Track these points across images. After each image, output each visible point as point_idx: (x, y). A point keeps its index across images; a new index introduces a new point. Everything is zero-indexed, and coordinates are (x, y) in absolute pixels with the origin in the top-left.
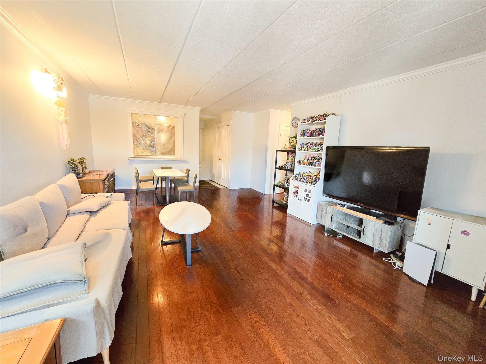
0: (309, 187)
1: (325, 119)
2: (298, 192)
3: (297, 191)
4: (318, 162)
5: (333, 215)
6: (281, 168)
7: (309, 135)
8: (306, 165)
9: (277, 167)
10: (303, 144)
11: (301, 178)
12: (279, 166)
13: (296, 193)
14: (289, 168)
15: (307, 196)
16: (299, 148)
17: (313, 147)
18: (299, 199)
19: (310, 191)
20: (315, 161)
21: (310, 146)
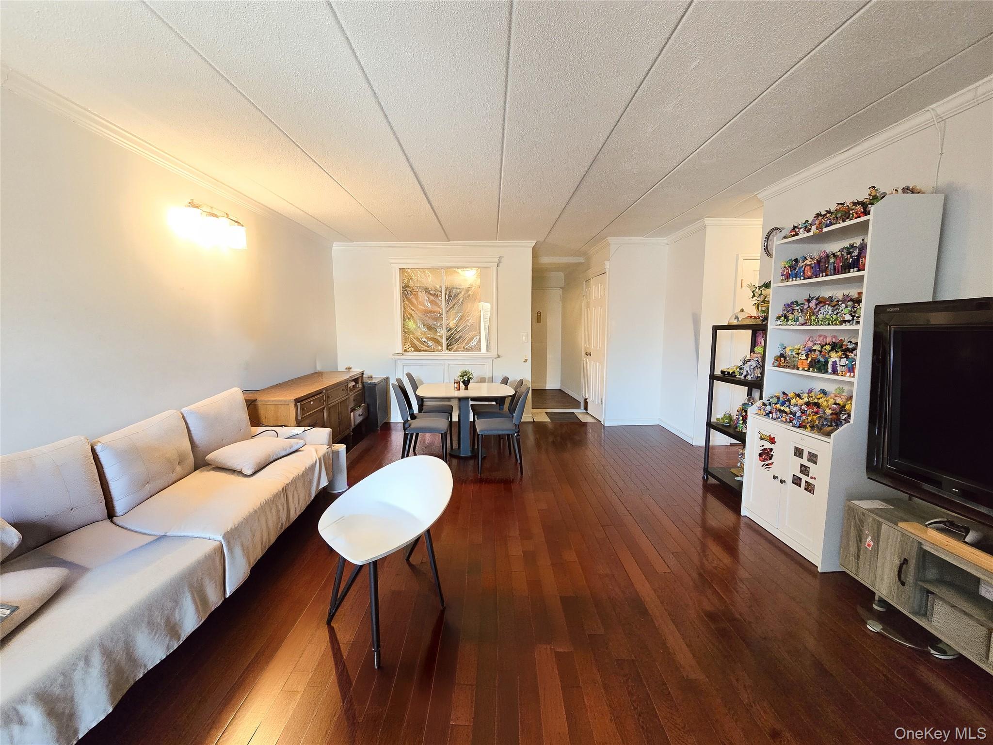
0: (810, 441)
1: (866, 213)
2: (772, 455)
3: (771, 450)
4: (844, 361)
5: (905, 560)
6: (728, 377)
7: (809, 274)
8: (801, 369)
9: (717, 372)
10: (792, 303)
11: (784, 412)
12: (722, 372)
13: (766, 455)
14: (749, 378)
15: (801, 472)
16: (778, 318)
17: (826, 311)
18: (775, 477)
19: (813, 458)
20: (834, 357)
21: (814, 307)
